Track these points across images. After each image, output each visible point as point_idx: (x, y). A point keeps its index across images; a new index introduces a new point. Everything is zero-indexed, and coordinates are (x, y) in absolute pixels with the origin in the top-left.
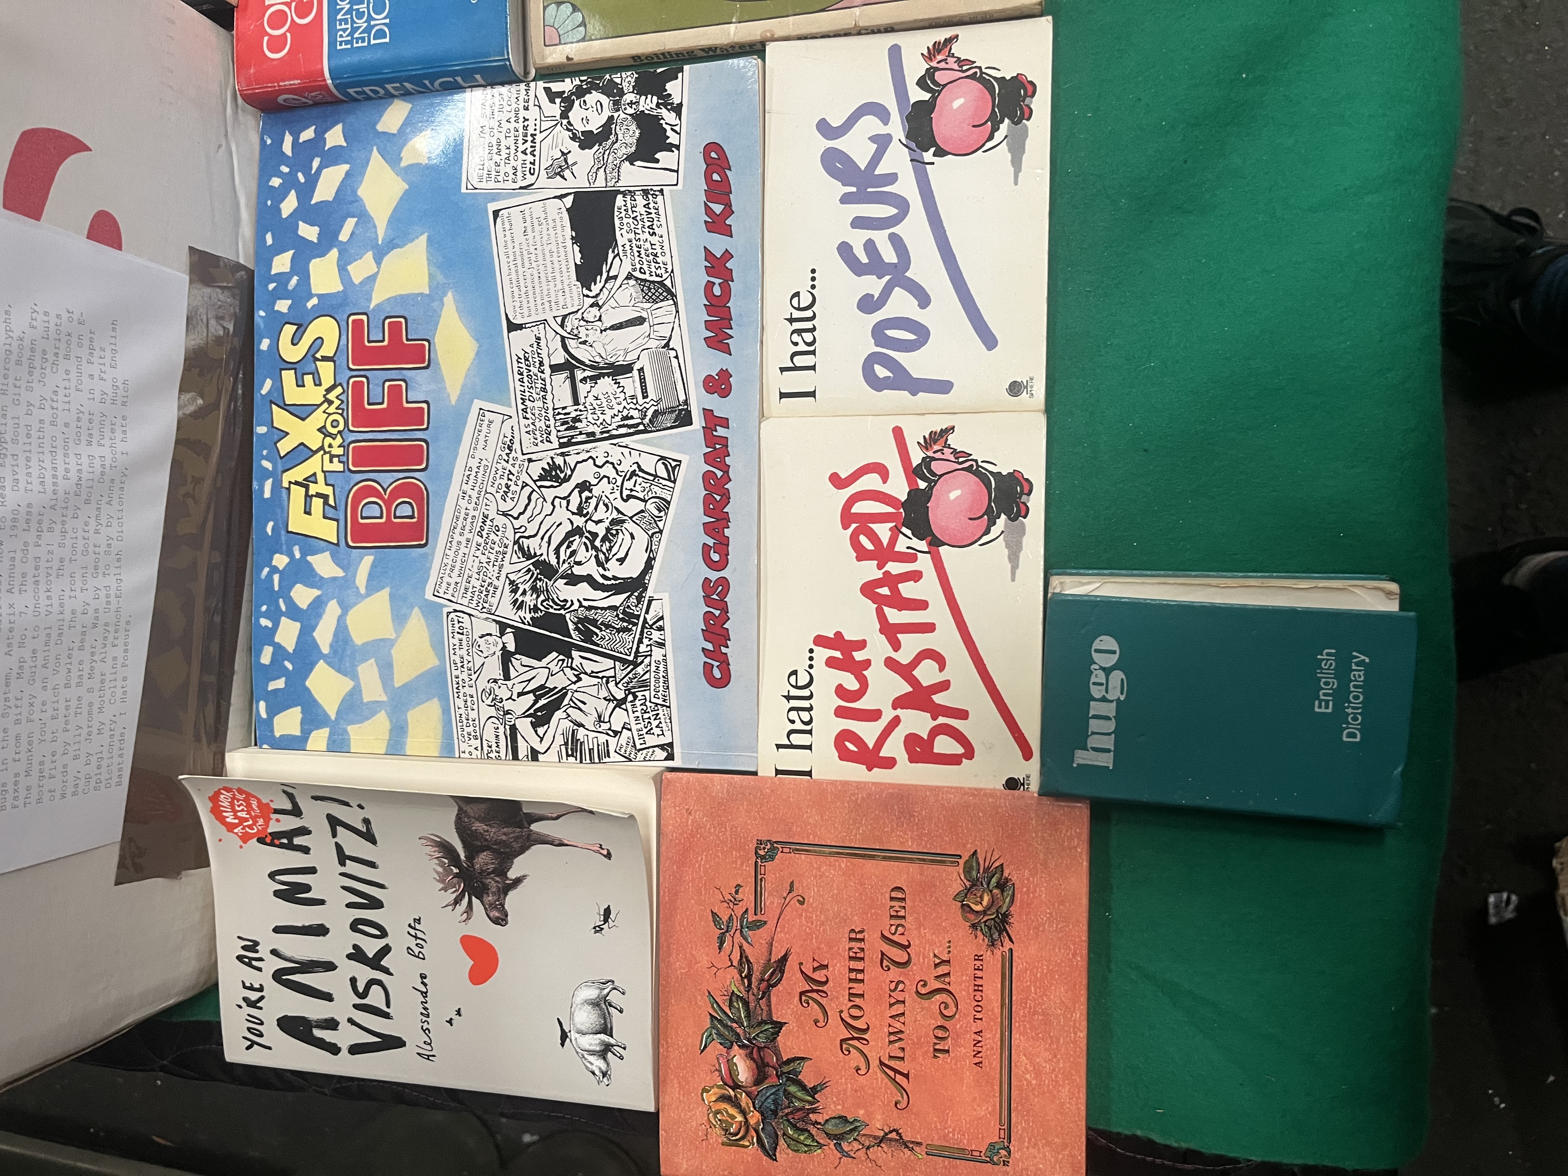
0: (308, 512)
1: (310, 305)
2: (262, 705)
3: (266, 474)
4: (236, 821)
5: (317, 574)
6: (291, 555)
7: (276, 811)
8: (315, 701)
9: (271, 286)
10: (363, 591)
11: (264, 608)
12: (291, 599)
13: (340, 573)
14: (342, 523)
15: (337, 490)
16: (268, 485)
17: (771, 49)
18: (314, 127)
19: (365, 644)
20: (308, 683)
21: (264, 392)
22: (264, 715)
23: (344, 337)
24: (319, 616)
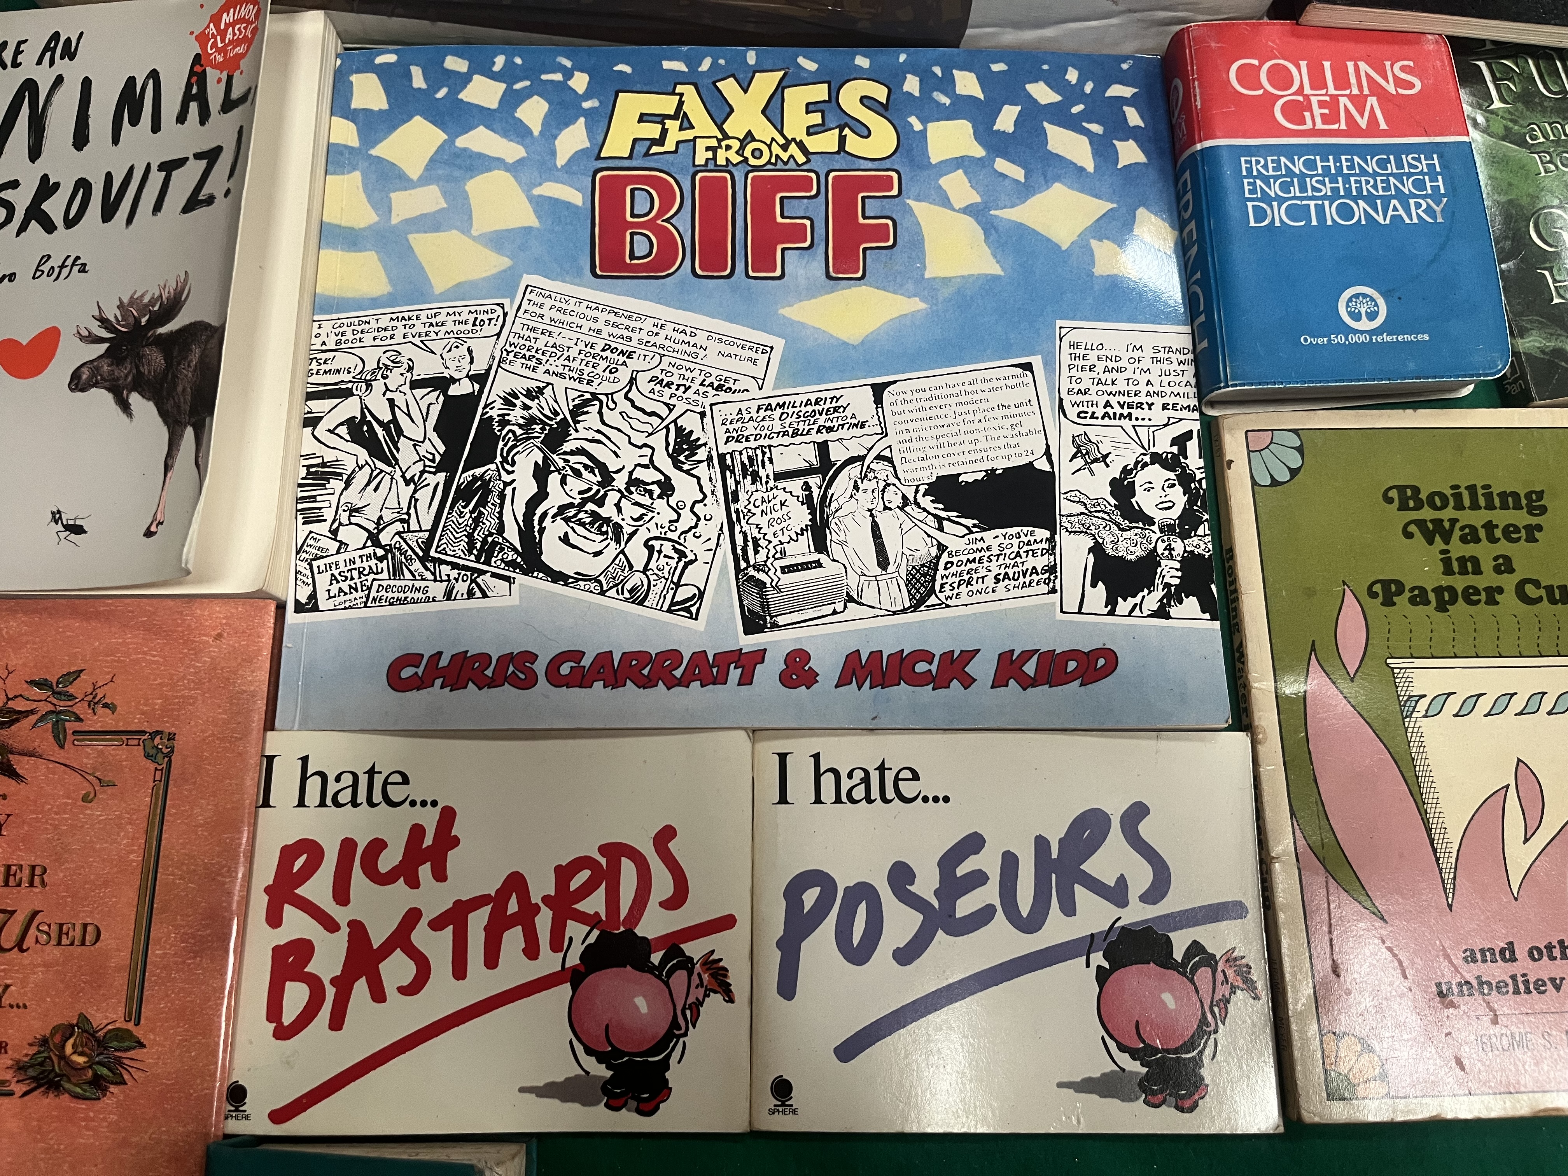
0: (643, 118)
1: (913, 120)
2: (391, 58)
3: (693, 63)
4: (222, 27)
5: (561, 130)
6: (587, 96)
7: (230, 79)
8: (395, 128)
9: (937, 70)
10: (537, 191)
11: (518, 61)
12: (530, 96)
13: (561, 161)
14: (626, 163)
15: (670, 157)
16: (679, 66)
17: (1241, 739)
18: (1143, 125)
19: (465, 196)
20: (418, 119)
21: (801, 60)
22: (379, 60)
23: (870, 165)
24: (505, 134)
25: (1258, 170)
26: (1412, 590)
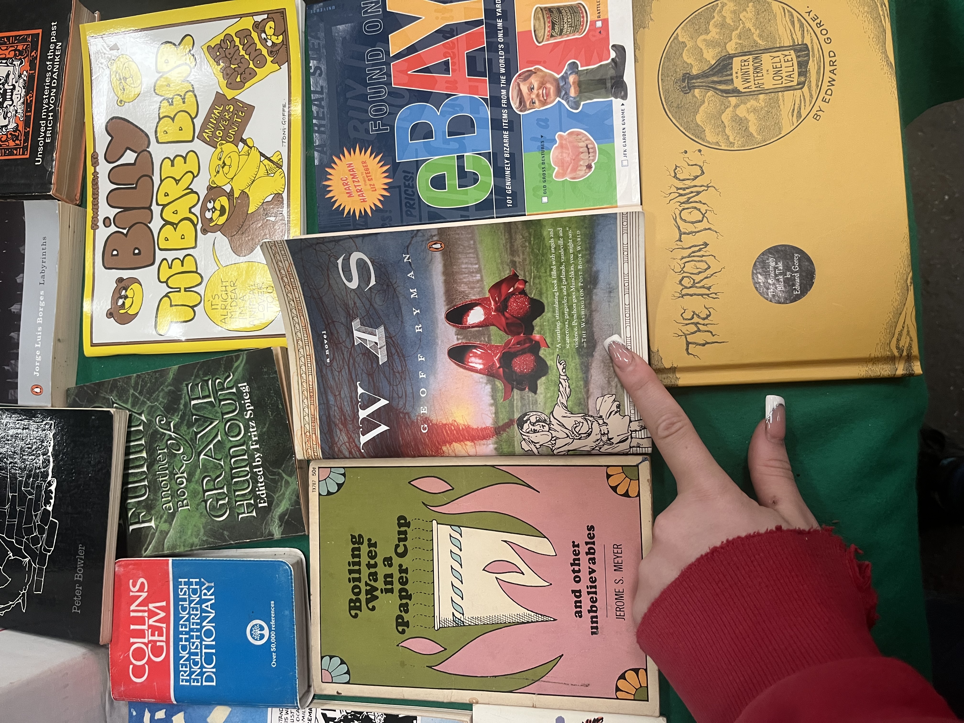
17: (476, 708)
25: (187, 676)
26: (401, 611)
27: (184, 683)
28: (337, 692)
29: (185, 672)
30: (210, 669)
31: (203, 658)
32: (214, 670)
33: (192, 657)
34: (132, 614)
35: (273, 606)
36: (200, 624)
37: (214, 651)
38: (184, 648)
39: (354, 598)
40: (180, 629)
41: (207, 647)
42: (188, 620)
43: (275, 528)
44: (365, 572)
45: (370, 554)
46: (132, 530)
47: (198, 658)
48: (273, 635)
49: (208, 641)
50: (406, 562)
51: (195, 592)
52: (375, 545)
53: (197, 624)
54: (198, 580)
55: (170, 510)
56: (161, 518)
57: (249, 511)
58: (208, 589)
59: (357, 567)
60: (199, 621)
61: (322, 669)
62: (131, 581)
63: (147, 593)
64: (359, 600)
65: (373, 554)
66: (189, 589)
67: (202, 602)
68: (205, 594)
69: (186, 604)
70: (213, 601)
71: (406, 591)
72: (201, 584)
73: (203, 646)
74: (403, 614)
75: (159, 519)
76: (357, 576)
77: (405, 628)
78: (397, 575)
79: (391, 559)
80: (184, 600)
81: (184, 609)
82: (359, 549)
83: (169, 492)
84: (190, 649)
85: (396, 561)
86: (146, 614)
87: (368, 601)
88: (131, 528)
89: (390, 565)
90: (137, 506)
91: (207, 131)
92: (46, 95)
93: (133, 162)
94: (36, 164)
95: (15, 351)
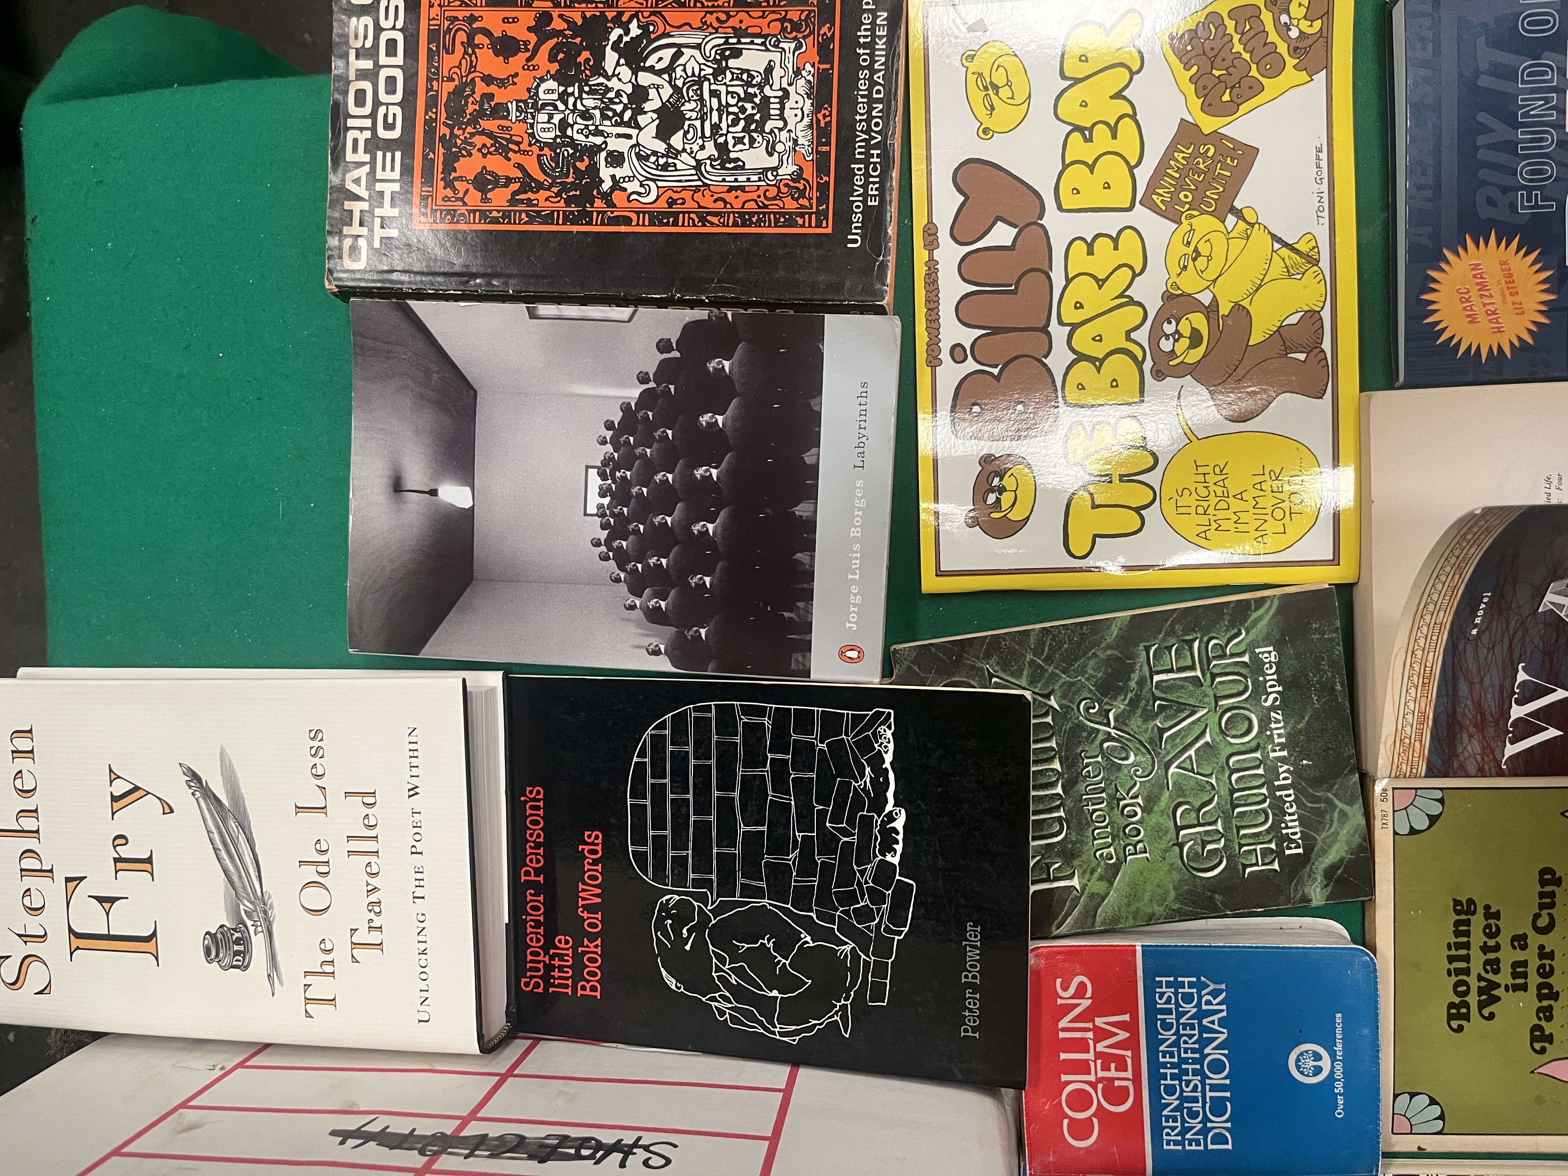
25: (1176, 1135)
26: (1540, 1019)
27: (1172, 1147)
28: (1419, 1148)
29: (1173, 1129)
30: (1220, 1124)
31: (1208, 1105)
32: (1229, 1125)
33: (1185, 1105)
34: (1062, 1035)
35: (1338, 1021)
36: (1200, 1051)
37: (1228, 1094)
38: (1170, 1090)
39: (1457, 1000)
40: (1161, 1060)
41: (1214, 1088)
42: (1176, 1044)
43: (1315, 890)
44: (1477, 960)
45: (1487, 931)
46: (1035, 892)
47: (1197, 1107)
48: (1338, 1067)
49: (1217, 1079)
50: (1550, 941)
51: (1188, 998)
52: (1497, 915)
53: (1194, 1051)
54: (1194, 979)
55: (1111, 858)
56: (1092, 873)
57: (1267, 861)
58: (1215, 994)
59: (1463, 952)
60: (1197, 1046)
61: (1393, 1114)
62: (1059, 981)
63: (1090, 1001)
64: (1467, 1005)
65: (1494, 930)
66: (1176, 994)
67: (1201, 1015)
68: (1208, 1003)
69: (1171, 1018)
70: (1224, 1014)
71: (1550, 986)
72: (1201, 986)
73: (1208, 1087)
74: (1543, 1023)
75: (1088, 874)
76: (1463, 965)
77: (1546, 1045)
78: (1534, 963)
79: (1524, 937)
80: (1169, 1012)
81: (1167, 1027)
82: (1468, 923)
83: (1109, 830)
84: (1182, 1091)
85: (1535, 940)
86: (1090, 1035)
87: (1481, 1006)
88: (1033, 888)
89: (1524, 947)
90: (1043, 852)
91: (1160, 191)
92: (862, 114)
93: (1010, 244)
94: (849, 245)
95: (805, 586)
